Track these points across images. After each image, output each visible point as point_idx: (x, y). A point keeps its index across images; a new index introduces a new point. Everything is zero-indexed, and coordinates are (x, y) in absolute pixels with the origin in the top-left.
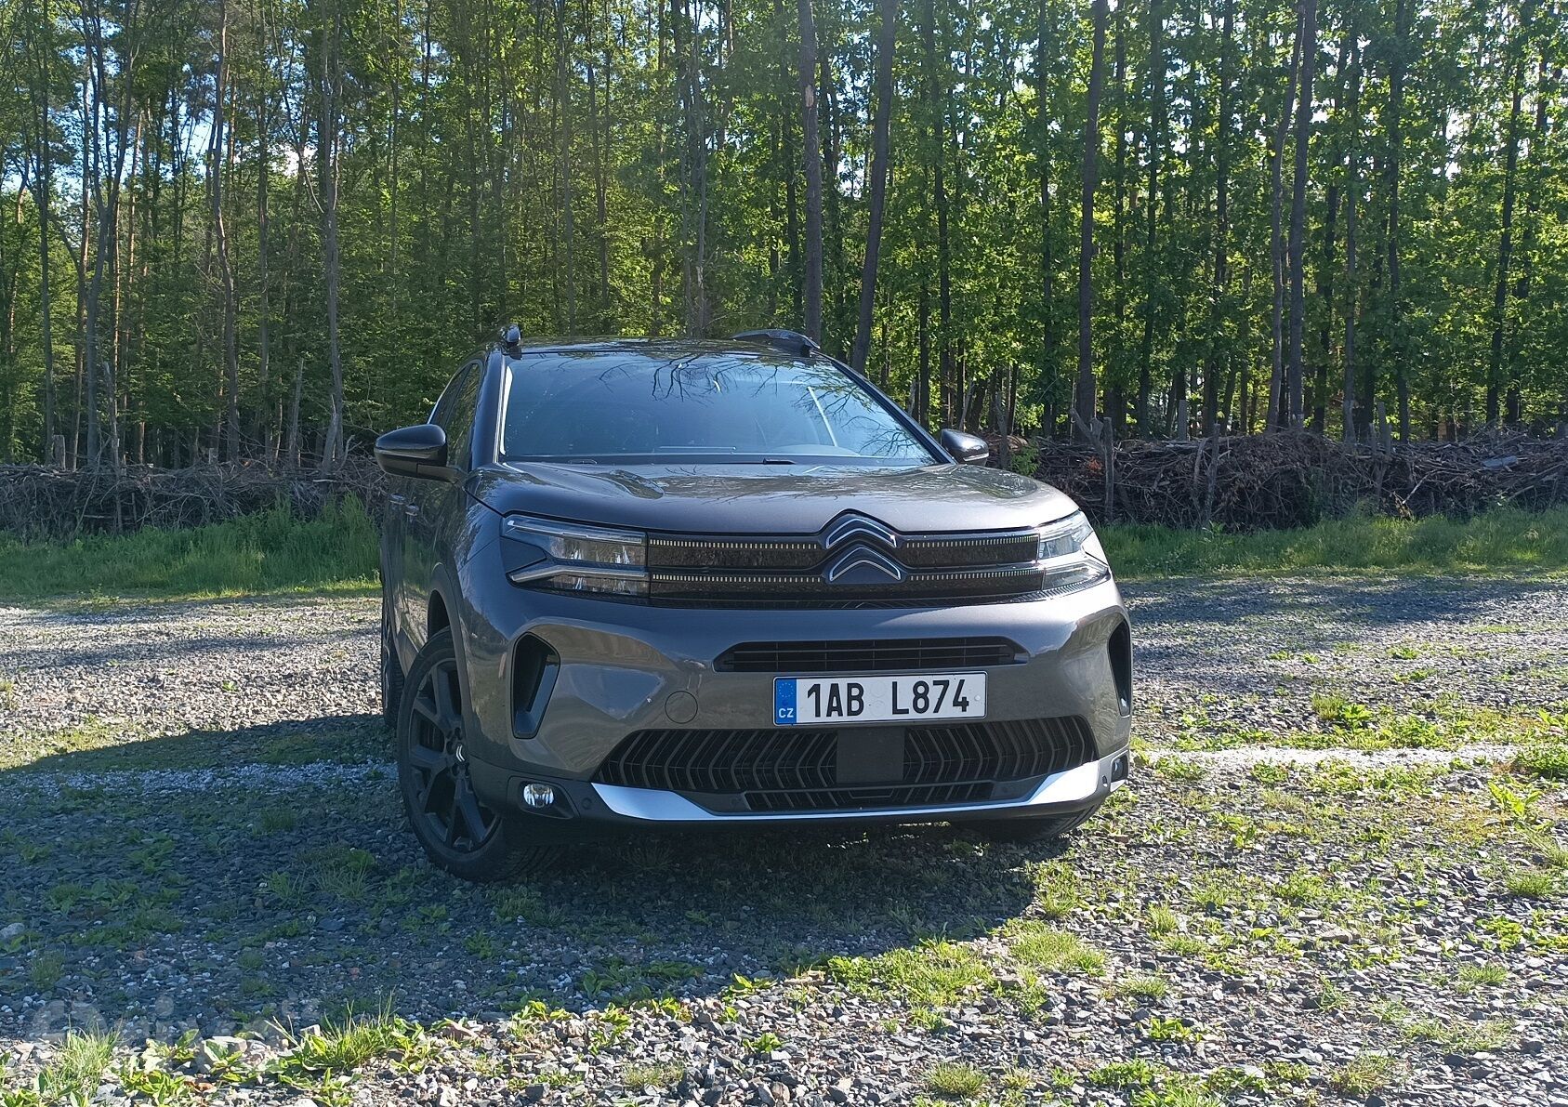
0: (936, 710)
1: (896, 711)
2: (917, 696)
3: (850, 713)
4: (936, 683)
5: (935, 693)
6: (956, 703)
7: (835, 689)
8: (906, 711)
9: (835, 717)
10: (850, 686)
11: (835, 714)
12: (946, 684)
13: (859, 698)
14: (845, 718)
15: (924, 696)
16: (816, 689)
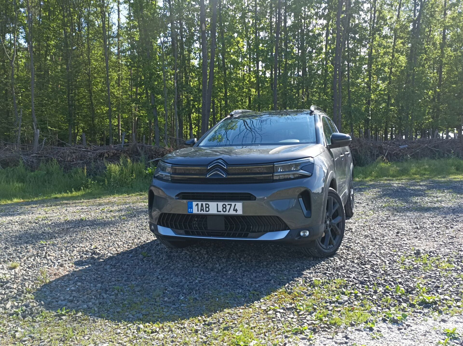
0: (229, 212)
1: (218, 211)
2: (223, 208)
3: (206, 211)
4: (228, 204)
5: (228, 207)
6: (234, 210)
7: (202, 205)
8: (220, 212)
9: (202, 212)
10: (206, 204)
11: (202, 211)
12: (231, 205)
13: (208, 207)
14: (205, 212)
15: (225, 208)
16: (197, 205)
